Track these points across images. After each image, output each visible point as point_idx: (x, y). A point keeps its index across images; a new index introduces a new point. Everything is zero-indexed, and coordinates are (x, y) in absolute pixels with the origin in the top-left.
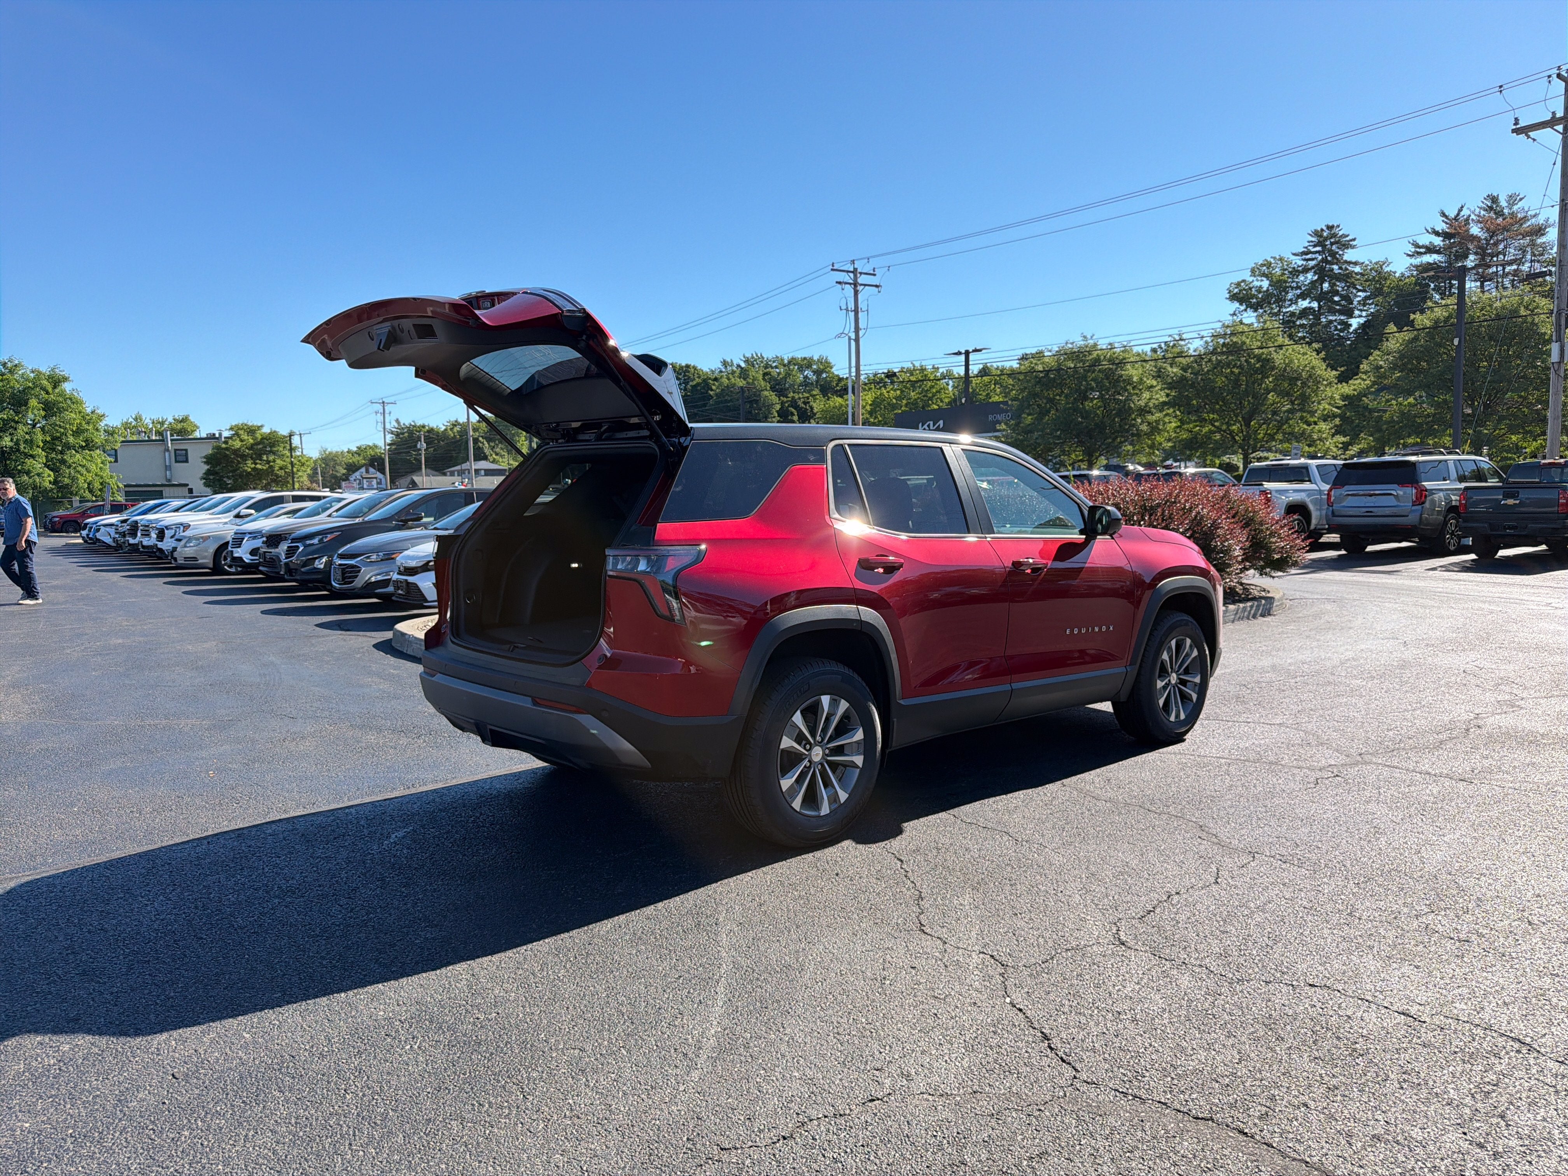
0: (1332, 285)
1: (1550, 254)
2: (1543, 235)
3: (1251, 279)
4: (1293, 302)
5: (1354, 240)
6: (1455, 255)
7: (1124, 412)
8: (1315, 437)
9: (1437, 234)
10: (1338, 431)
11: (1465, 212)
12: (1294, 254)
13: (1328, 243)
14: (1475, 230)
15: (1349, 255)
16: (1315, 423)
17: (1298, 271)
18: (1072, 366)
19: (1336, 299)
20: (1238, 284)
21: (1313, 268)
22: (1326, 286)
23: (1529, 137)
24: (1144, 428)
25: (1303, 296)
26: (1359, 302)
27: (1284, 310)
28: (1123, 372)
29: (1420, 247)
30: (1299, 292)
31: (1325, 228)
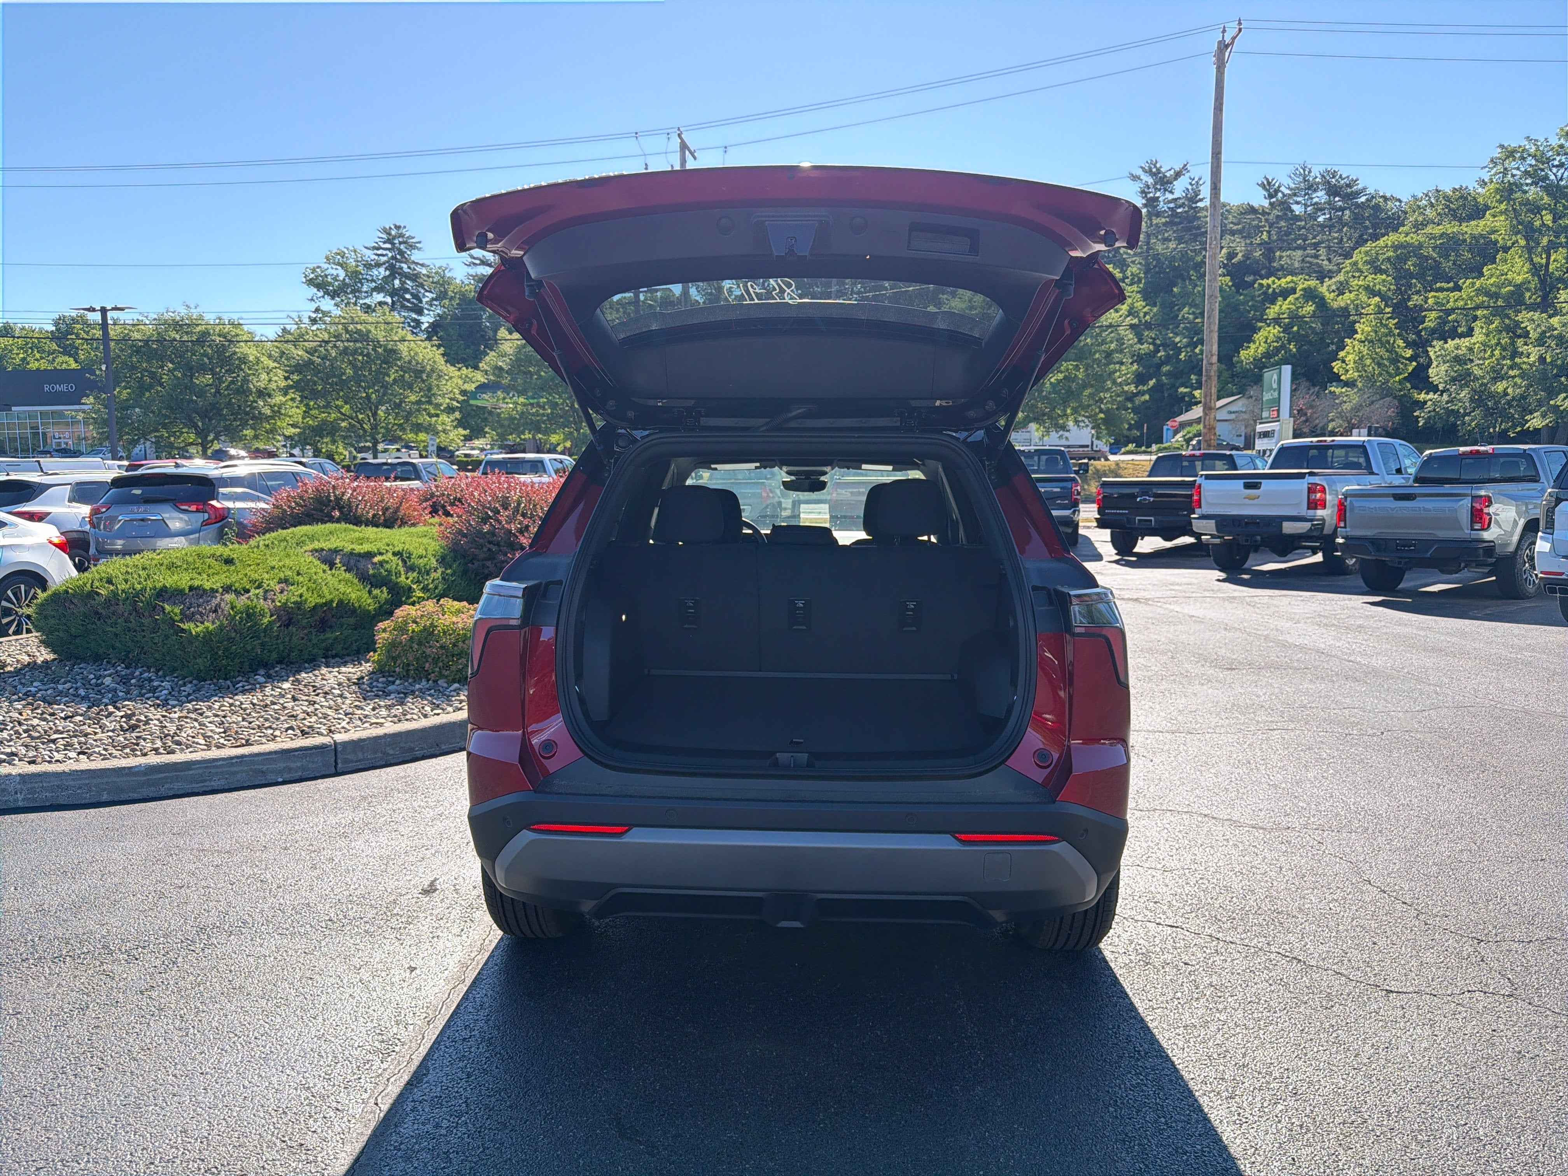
0: (403, 283)
3: (325, 266)
4: (369, 294)
5: (420, 242)
7: (243, 391)
8: (440, 428)
10: (460, 424)
12: (366, 248)
13: (396, 241)
15: (416, 256)
16: (437, 416)
17: (371, 265)
18: (177, 337)
19: (408, 296)
20: (314, 270)
21: (384, 263)
22: (397, 282)
24: (267, 411)
25: (378, 289)
26: (427, 302)
27: (361, 302)
28: (237, 350)
29: (474, 258)
30: (374, 284)
31: (393, 227)
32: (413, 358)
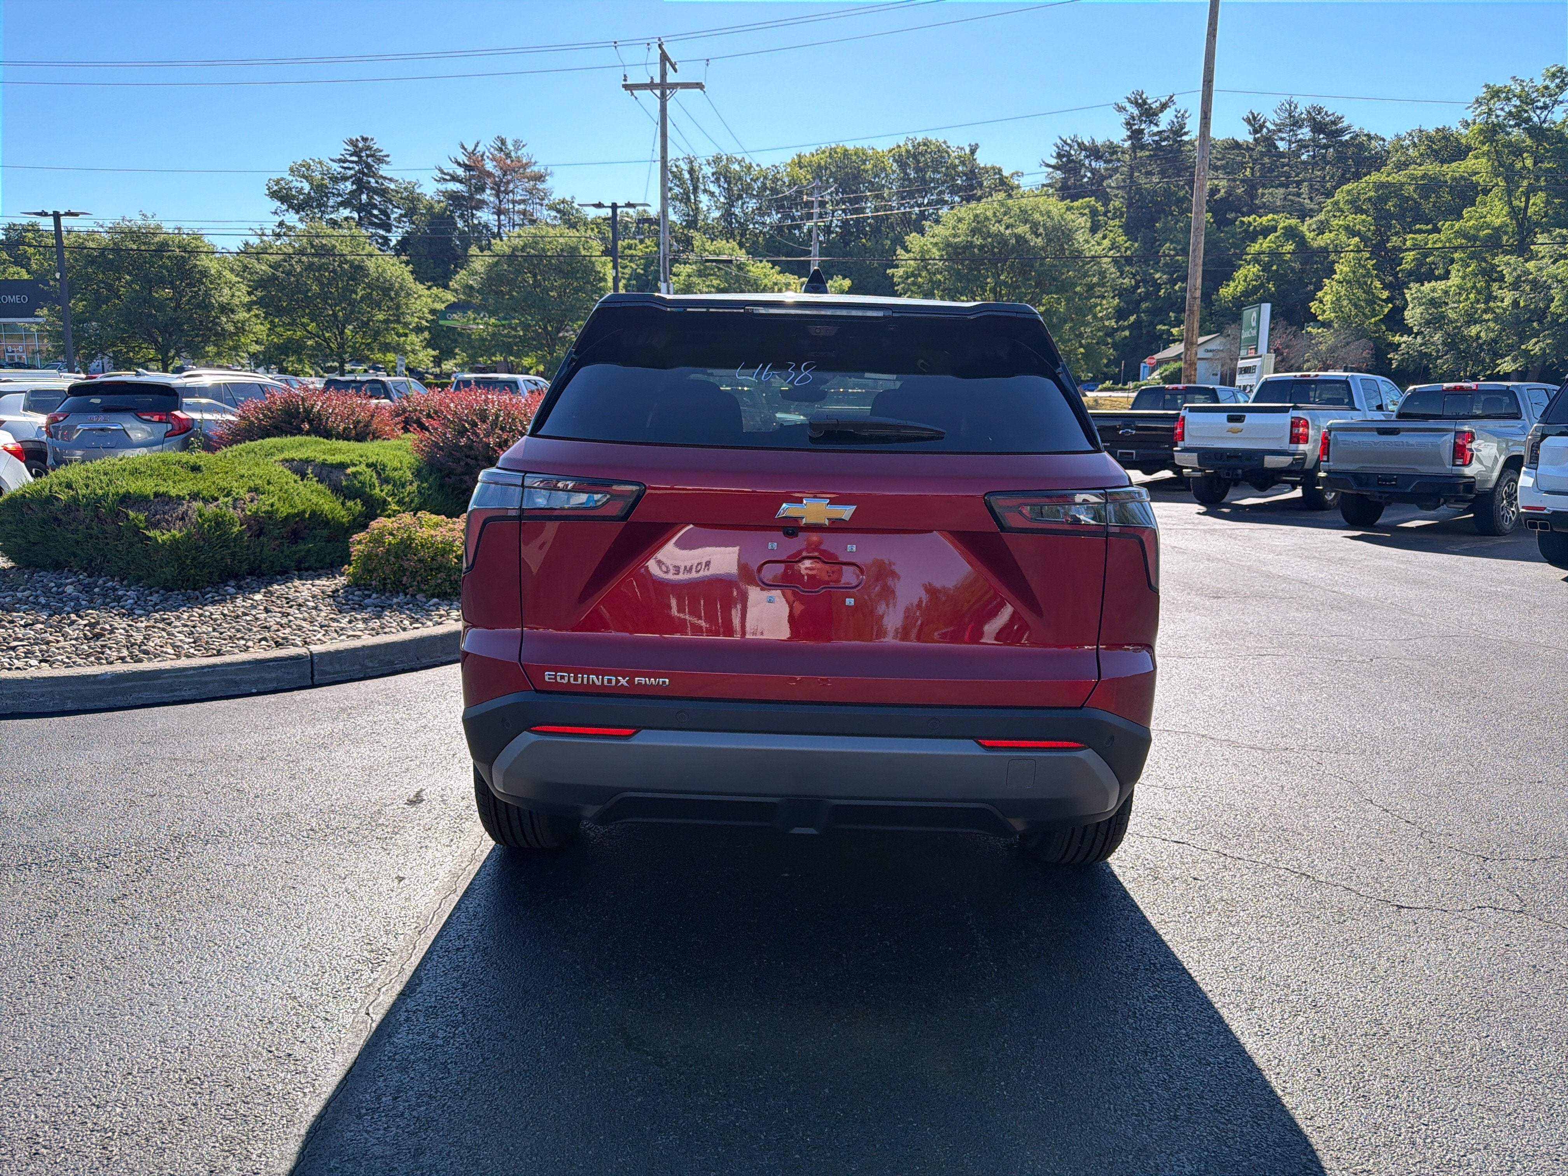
0: (370, 198)
1: (549, 200)
2: (543, 181)
3: (291, 178)
4: (336, 209)
5: (388, 156)
6: (475, 188)
7: (205, 306)
8: (409, 348)
9: (459, 164)
10: (429, 344)
11: (481, 148)
12: (332, 160)
13: (363, 154)
14: (489, 166)
15: (384, 170)
16: (406, 335)
17: (336, 178)
18: (135, 247)
19: (376, 212)
20: (277, 182)
21: (351, 177)
22: (364, 197)
23: (632, 94)
24: (230, 327)
25: (345, 204)
26: (395, 219)
27: (327, 217)
28: (198, 263)
29: (445, 174)
30: (340, 199)
31: (360, 139)
32: (381, 275)
